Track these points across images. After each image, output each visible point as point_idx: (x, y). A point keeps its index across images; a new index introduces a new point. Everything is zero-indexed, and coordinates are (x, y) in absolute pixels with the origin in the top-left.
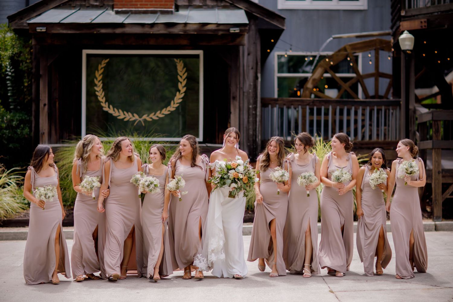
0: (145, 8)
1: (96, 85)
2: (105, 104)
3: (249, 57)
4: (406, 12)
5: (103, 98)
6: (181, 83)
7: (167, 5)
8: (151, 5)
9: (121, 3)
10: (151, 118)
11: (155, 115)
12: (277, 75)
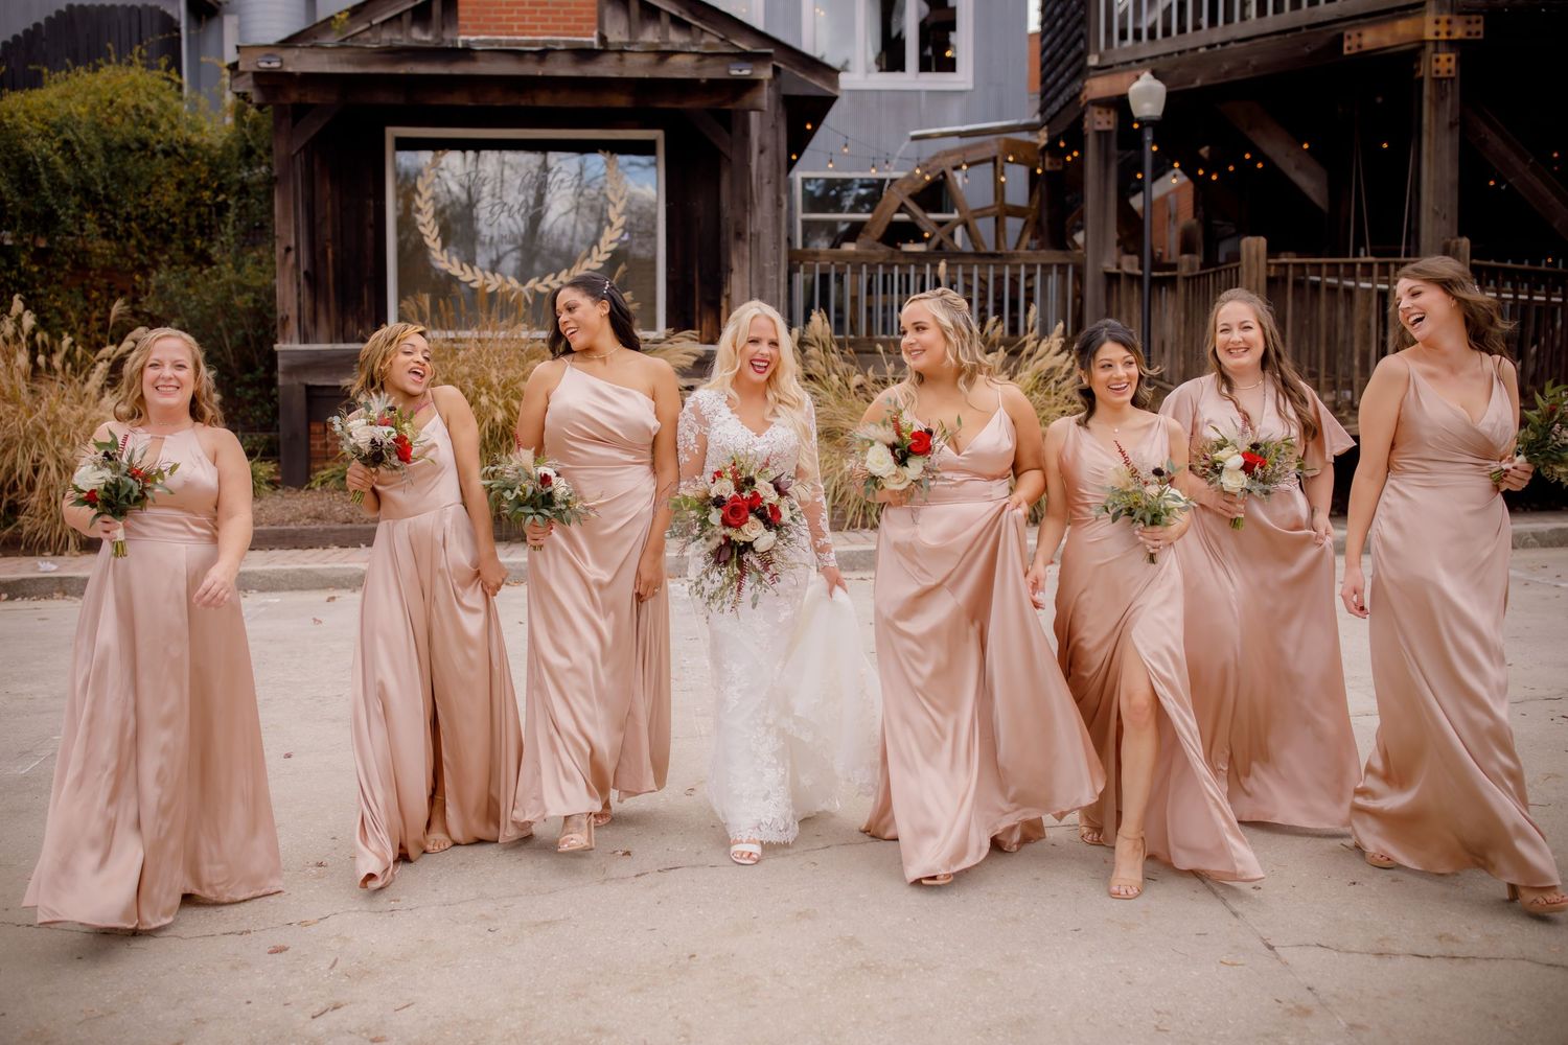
0: (531, 34)
1: (419, 210)
2: (442, 255)
3: (763, 157)
4: (1100, 58)
5: (435, 240)
6: (614, 206)
7: (581, 28)
8: (543, 27)
9: (476, 23)
10: (547, 286)
11: (555, 278)
12: (800, 216)
